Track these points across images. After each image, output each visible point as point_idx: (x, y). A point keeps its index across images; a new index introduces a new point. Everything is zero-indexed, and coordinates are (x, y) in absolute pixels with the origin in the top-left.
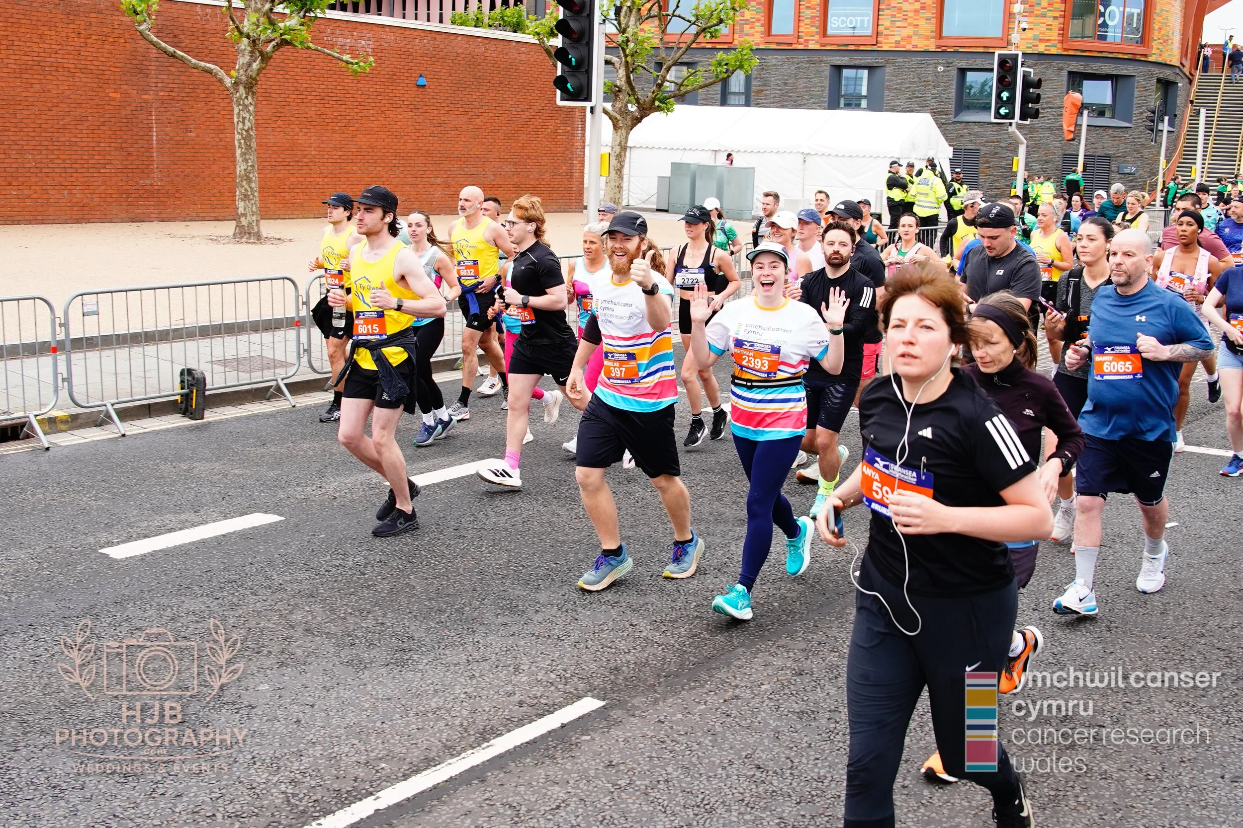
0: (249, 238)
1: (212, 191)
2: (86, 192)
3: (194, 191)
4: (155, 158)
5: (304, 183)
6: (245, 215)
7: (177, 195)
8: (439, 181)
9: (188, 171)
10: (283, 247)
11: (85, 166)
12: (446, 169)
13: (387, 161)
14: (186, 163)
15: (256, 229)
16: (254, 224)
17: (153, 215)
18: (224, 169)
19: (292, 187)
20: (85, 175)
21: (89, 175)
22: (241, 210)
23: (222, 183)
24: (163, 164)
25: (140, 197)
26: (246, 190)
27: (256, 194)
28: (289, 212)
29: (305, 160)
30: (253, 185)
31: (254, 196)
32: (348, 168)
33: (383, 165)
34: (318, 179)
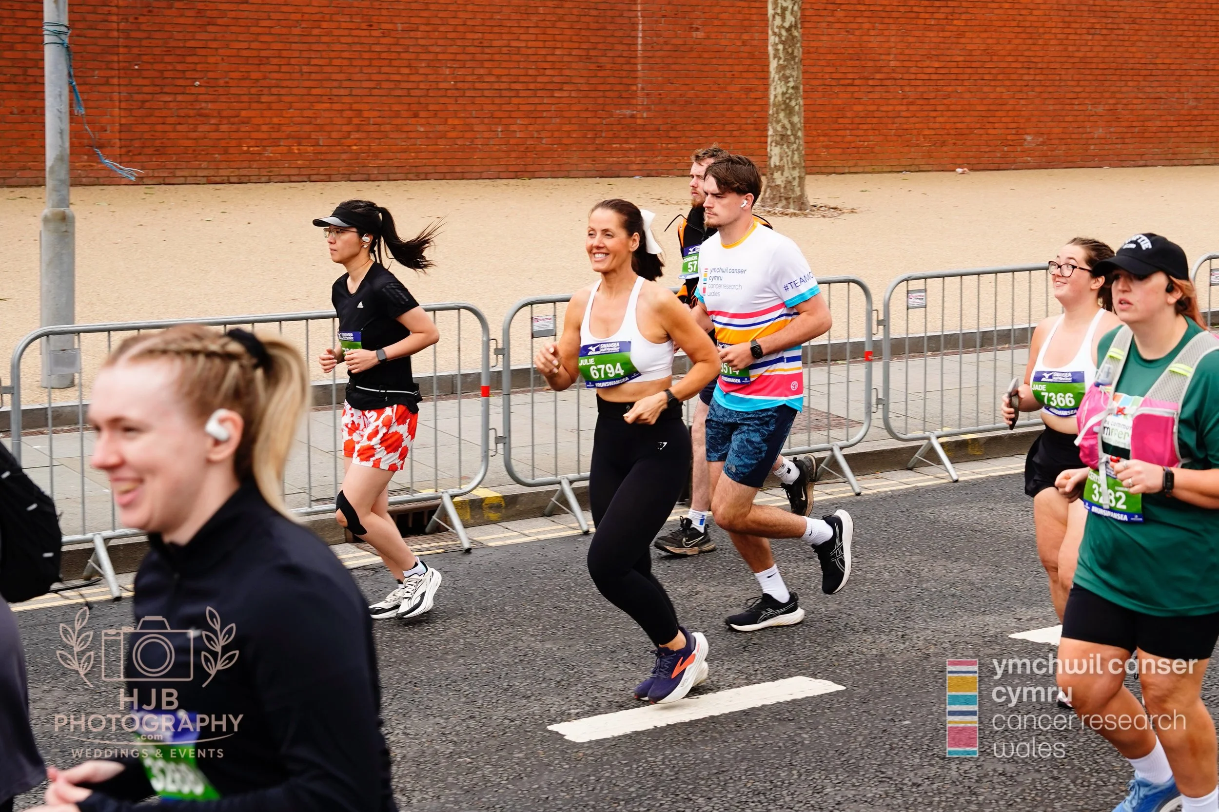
0: (787, 207)
1: (728, 127)
2: (531, 128)
3: (699, 127)
4: (640, 74)
5: (877, 114)
6: (780, 168)
7: (672, 134)
8: (1100, 109)
9: (691, 93)
10: (842, 222)
11: (532, 86)
12: (1113, 89)
13: (1014, 77)
14: (688, 81)
15: (798, 192)
16: (796, 183)
17: (635, 167)
18: (750, 90)
19: (857, 120)
20: (530, 100)
21: (537, 100)
22: (775, 161)
23: (743, 115)
24: (651, 83)
25: (615, 137)
26: (784, 127)
27: (800, 134)
28: (851, 163)
29: (878, 76)
30: (796, 119)
31: (796, 137)
32: (950, 89)
33: (1008, 83)
34: (898, 108)
